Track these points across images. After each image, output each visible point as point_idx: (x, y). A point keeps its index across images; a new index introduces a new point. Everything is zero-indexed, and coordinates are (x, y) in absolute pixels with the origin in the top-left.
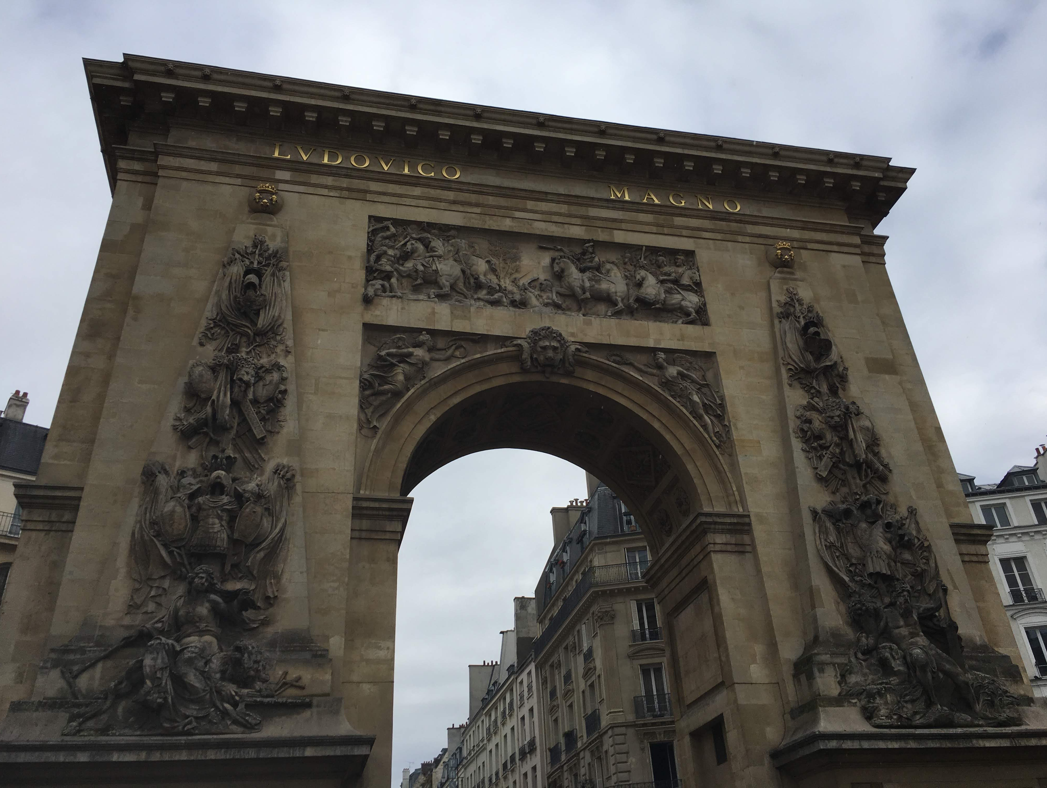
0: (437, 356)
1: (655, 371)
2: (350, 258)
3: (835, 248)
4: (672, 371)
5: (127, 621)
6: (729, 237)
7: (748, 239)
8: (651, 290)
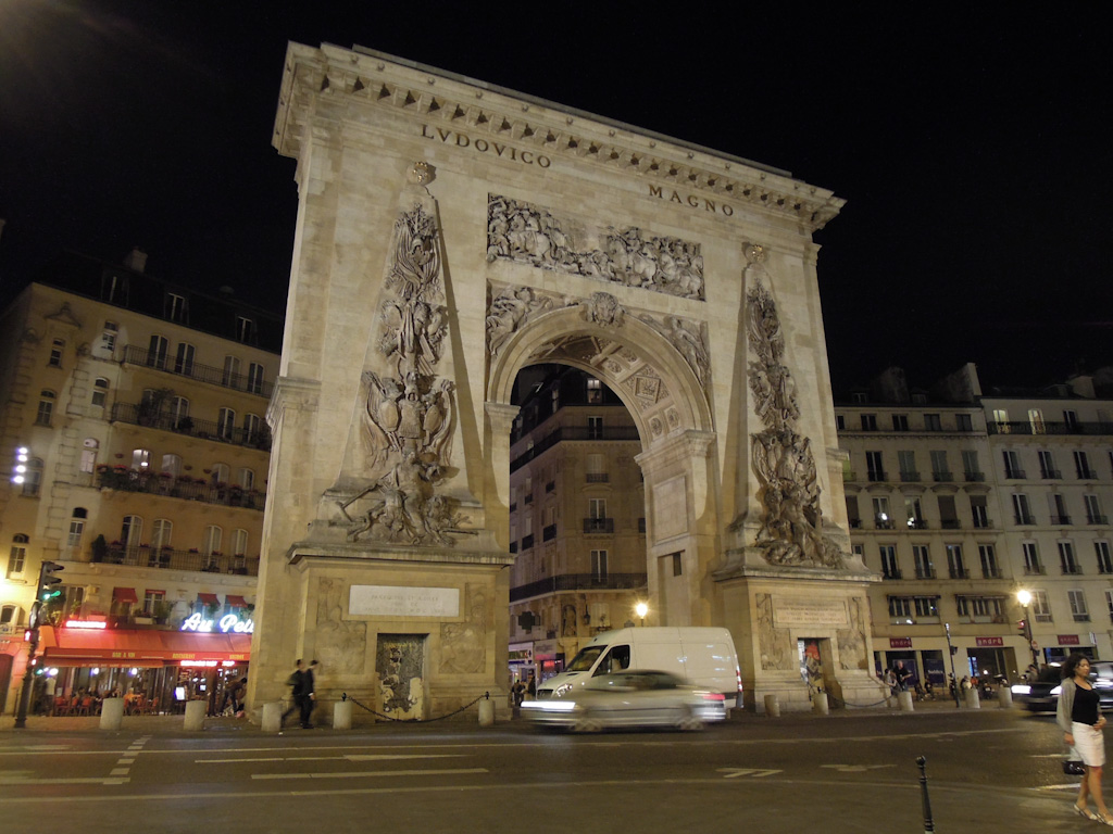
1: (669, 331)
2: (477, 226)
5: (365, 476)
6: (724, 235)
7: (735, 238)
8: (671, 272)
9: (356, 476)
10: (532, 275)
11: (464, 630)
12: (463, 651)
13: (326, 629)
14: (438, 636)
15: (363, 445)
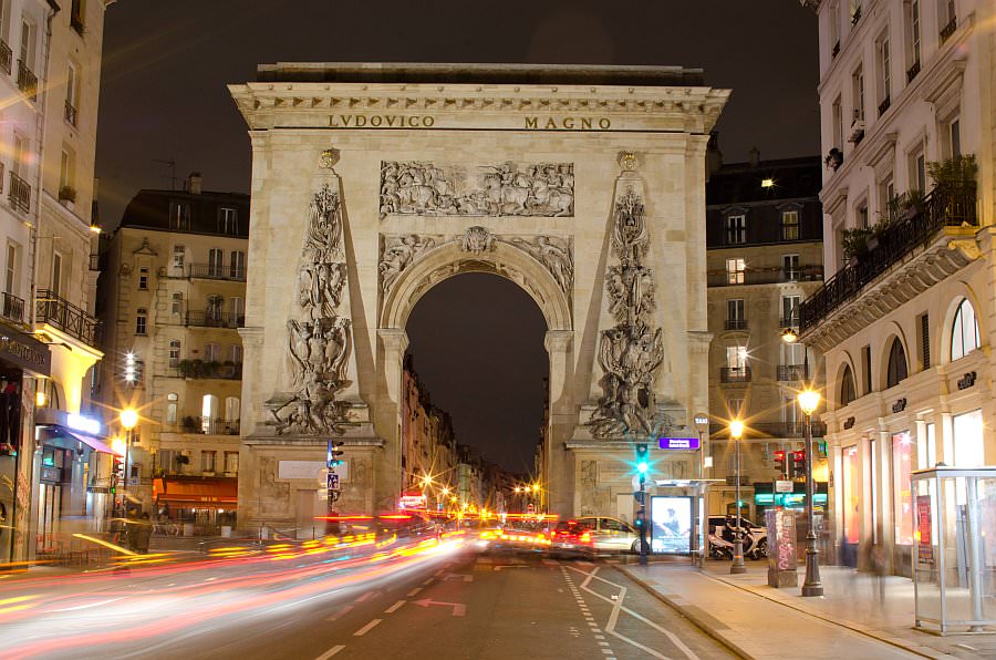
0: (418, 248)
2: (372, 191)
3: (668, 151)
4: (546, 249)
6: (598, 150)
7: (610, 150)
8: (542, 196)
9: (284, 391)
10: (416, 223)
11: (351, 487)
12: (350, 501)
13: (266, 487)
15: (288, 372)
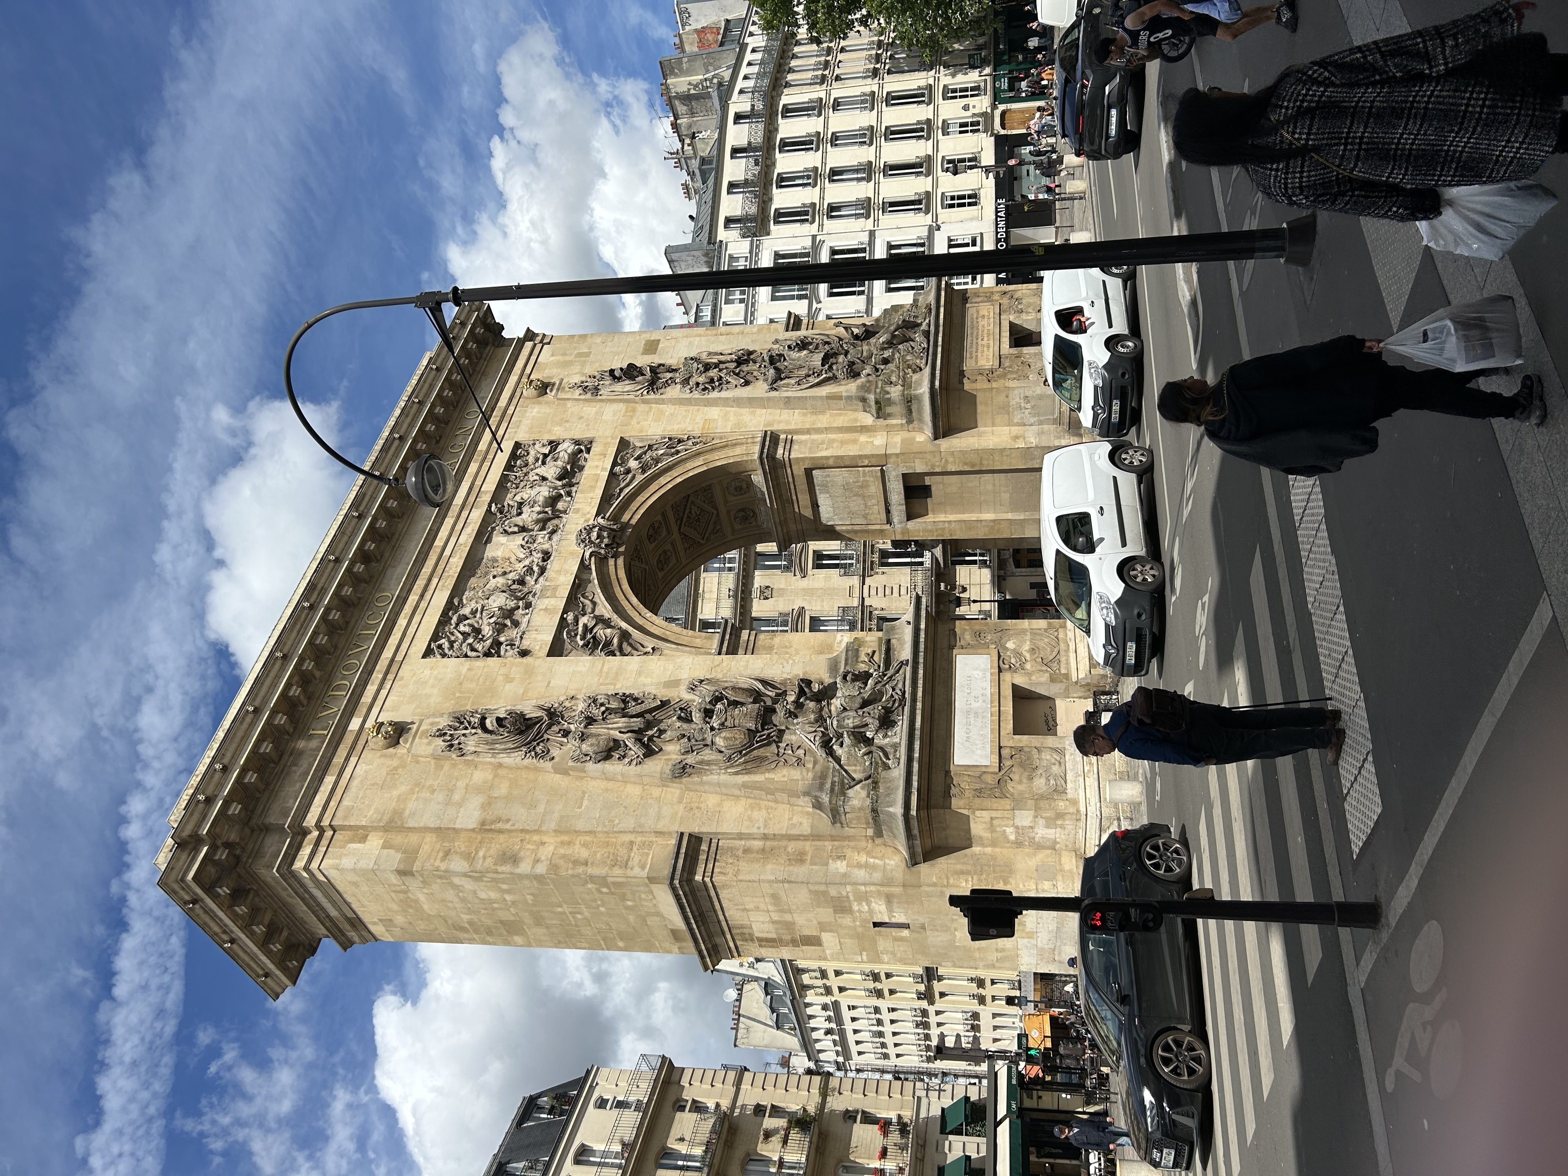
0: (590, 610)
1: (630, 476)
2: (469, 670)
3: (533, 358)
4: (633, 464)
5: (810, 766)
6: (507, 419)
7: (512, 408)
8: (551, 471)
9: (810, 775)
10: (546, 609)
11: (1007, 649)
12: (1032, 651)
13: (1012, 787)
14: (1015, 675)
15: (769, 771)
